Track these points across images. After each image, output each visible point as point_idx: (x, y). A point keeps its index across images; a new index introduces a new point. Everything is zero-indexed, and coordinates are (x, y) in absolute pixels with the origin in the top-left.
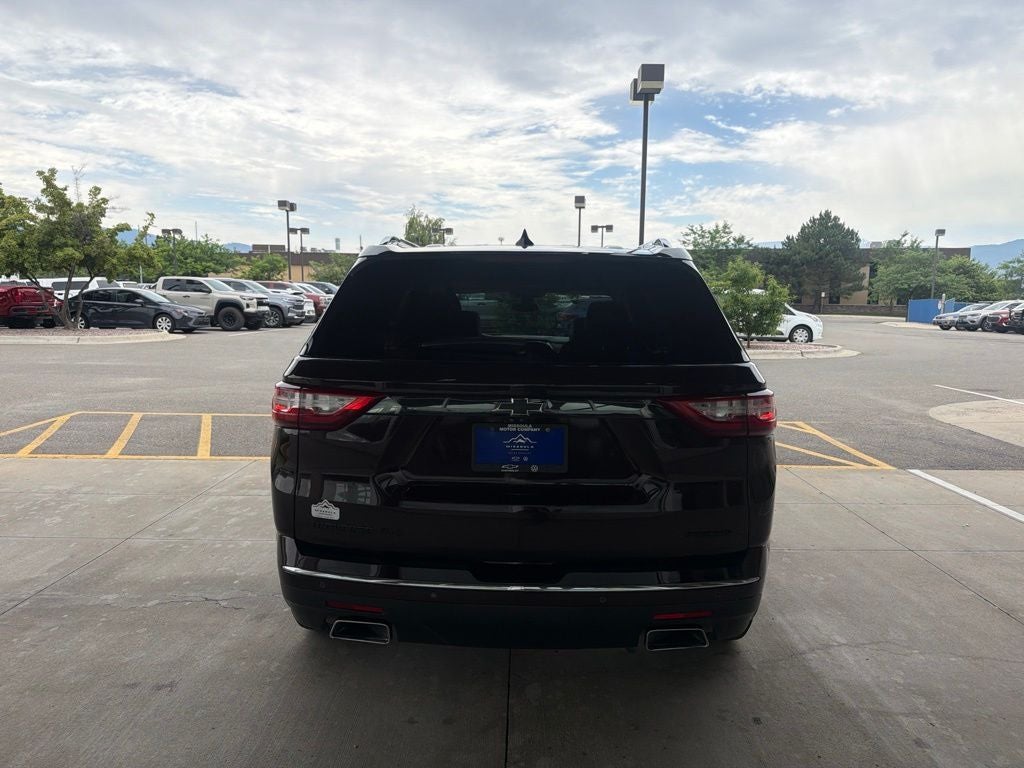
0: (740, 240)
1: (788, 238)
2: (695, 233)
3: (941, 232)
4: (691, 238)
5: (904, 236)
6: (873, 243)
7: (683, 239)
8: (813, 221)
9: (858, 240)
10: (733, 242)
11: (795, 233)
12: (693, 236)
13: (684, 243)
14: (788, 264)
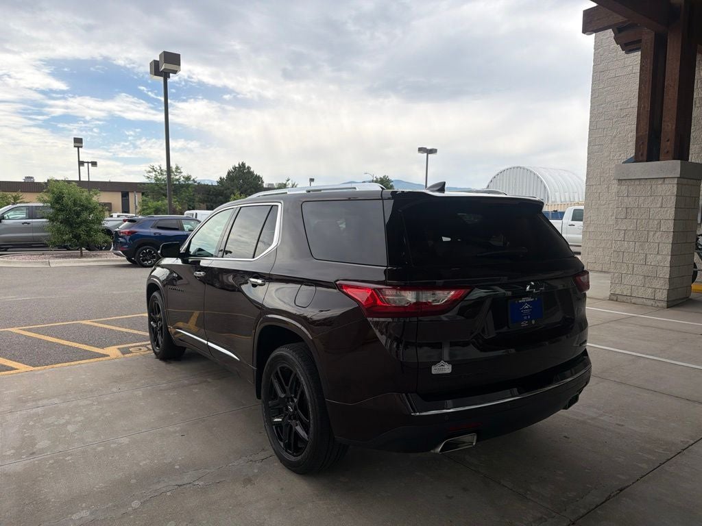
0: (188, 178)
1: (221, 178)
2: (155, 171)
3: (312, 180)
4: (153, 174)
5: (288, 181)
6: (269, 184)
7: (146, 175)
8: (235, 168)
9: (263, 182)
10: (182, 179)
11: (224, 176)
12: (154, 173)
13: (148, 178)
14: (222, 196)
